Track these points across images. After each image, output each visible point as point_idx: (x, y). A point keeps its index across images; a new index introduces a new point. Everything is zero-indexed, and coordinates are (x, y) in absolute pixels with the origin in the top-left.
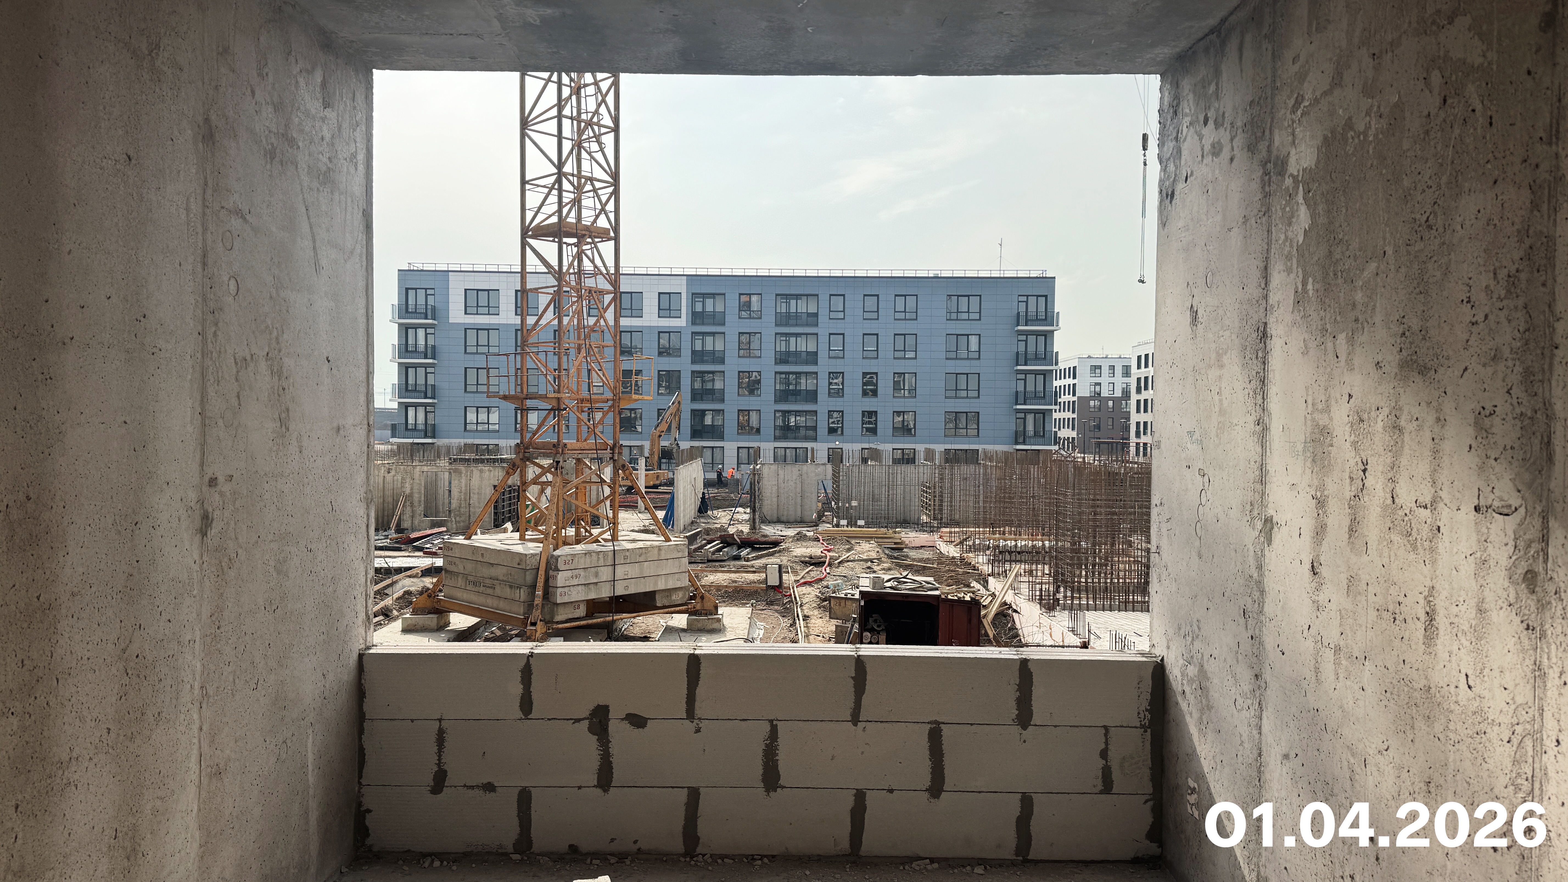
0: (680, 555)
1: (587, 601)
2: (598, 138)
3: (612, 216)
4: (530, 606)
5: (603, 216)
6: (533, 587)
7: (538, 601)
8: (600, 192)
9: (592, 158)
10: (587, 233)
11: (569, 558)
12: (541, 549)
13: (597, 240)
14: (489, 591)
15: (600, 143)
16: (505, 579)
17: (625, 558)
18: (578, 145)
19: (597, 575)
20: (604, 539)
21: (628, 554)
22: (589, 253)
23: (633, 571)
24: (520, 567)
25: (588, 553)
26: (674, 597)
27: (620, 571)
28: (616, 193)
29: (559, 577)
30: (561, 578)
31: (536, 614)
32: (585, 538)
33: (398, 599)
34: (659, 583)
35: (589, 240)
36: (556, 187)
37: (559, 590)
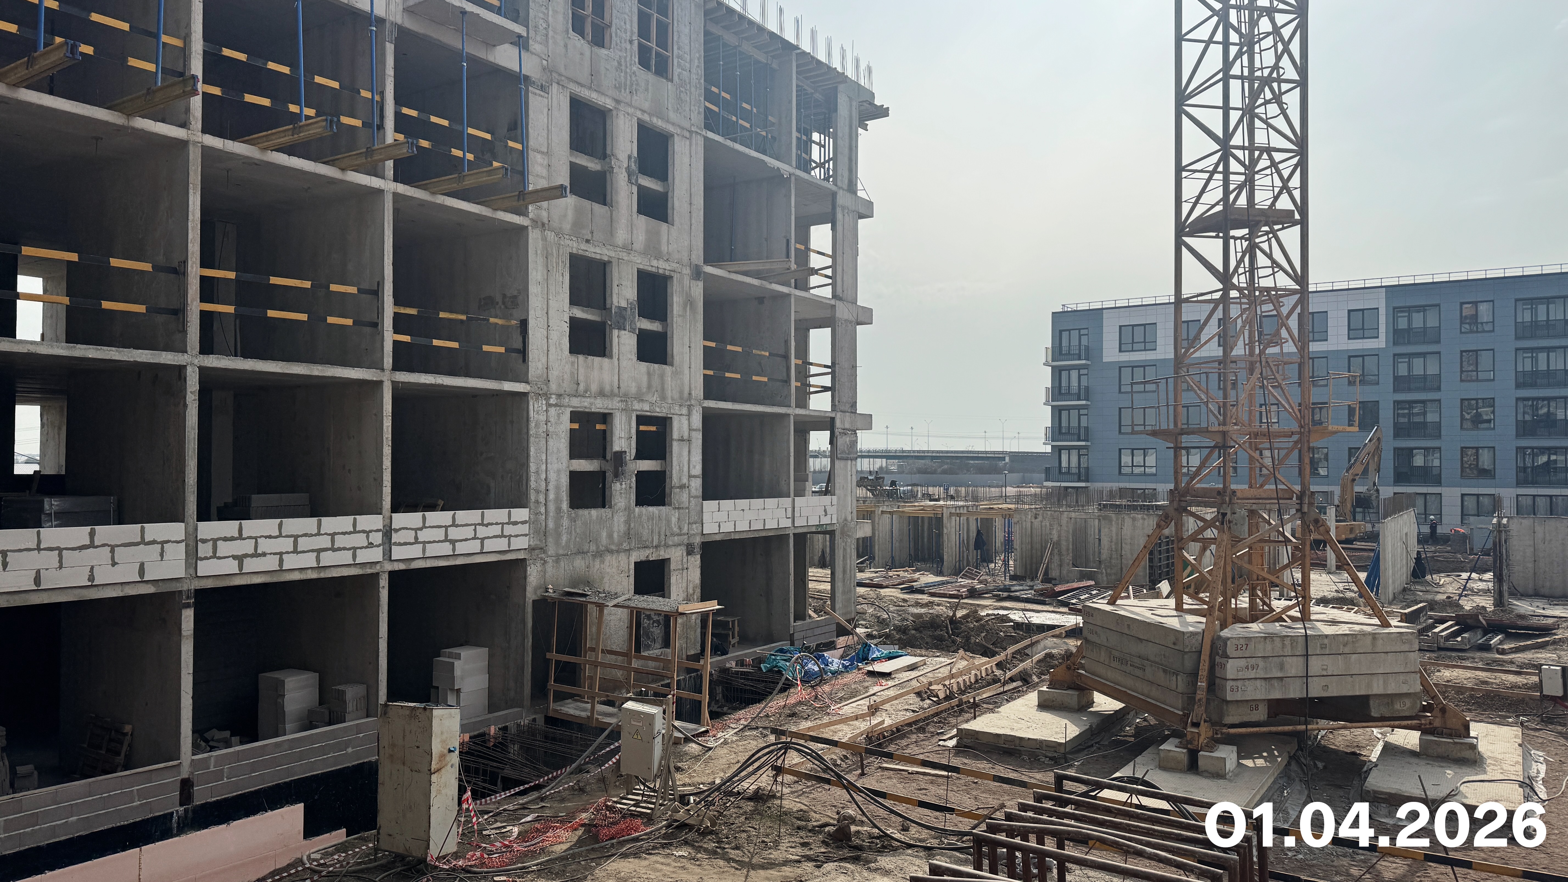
0: (1406, 648)
1: (1270, 701)
2: (1277, 99)
3: (1297, 194)
4: (1190, 699)
5: (1285, 197)
6: (1194, 675)
7: (1201, 695)
8: (1281, 166)
9: (1270, 126)
10: (1263, 219)
11: (1242, 642)
12: (1203, 626)
13: (1276, 227)
14: (1139, 673)
15: (1280, 104)
16: (1157, 660)
17: (1323, 646)
18: (1249, 112)
19: (1282, 667)
20: (1289, 617)
21: (1326, 641)
22: (1265, 246)
23: (1335, 665)
24: (1176, 647)
25: (1269, 637)
26: (1397, 706)
27: (1316, 665)
28: (1303, 165)
29: (1229, 666)
30: (1232, 668)
31: (1199, 712)
32: (1264, 613)
33: (1039, 661)
34: (1375, 685)
35: (1266, 228)
36: (1220, 169)
37: (1229, 684)
